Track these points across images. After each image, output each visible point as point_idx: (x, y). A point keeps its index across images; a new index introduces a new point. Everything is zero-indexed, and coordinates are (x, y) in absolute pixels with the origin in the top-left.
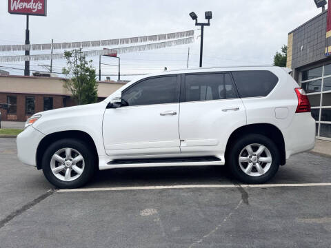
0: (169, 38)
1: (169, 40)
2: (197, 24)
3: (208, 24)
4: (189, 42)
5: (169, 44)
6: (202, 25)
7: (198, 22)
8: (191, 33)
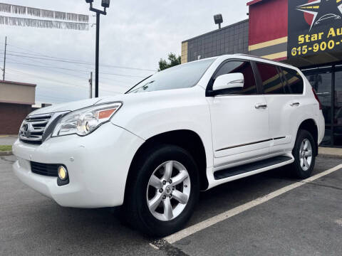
0: (56, 17)
1: (57, 20)
2: (92, 9)
3: (104, 13)
4: (84, 29)
5: (58, 25)
6: (98, 12)
7: (93, 7)
8: (85, 18)
